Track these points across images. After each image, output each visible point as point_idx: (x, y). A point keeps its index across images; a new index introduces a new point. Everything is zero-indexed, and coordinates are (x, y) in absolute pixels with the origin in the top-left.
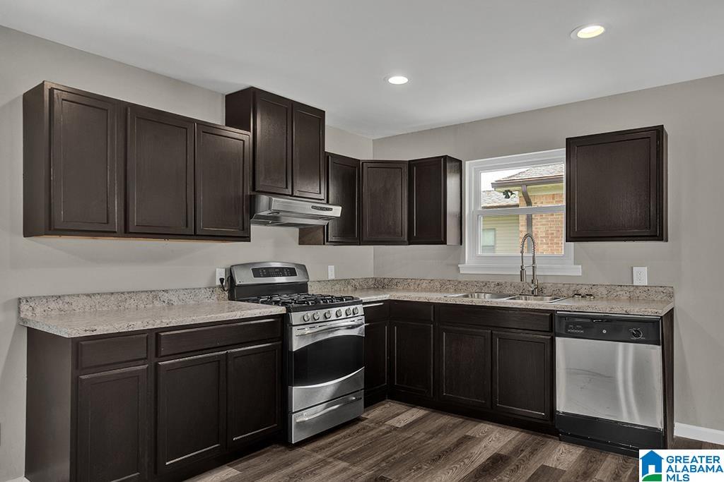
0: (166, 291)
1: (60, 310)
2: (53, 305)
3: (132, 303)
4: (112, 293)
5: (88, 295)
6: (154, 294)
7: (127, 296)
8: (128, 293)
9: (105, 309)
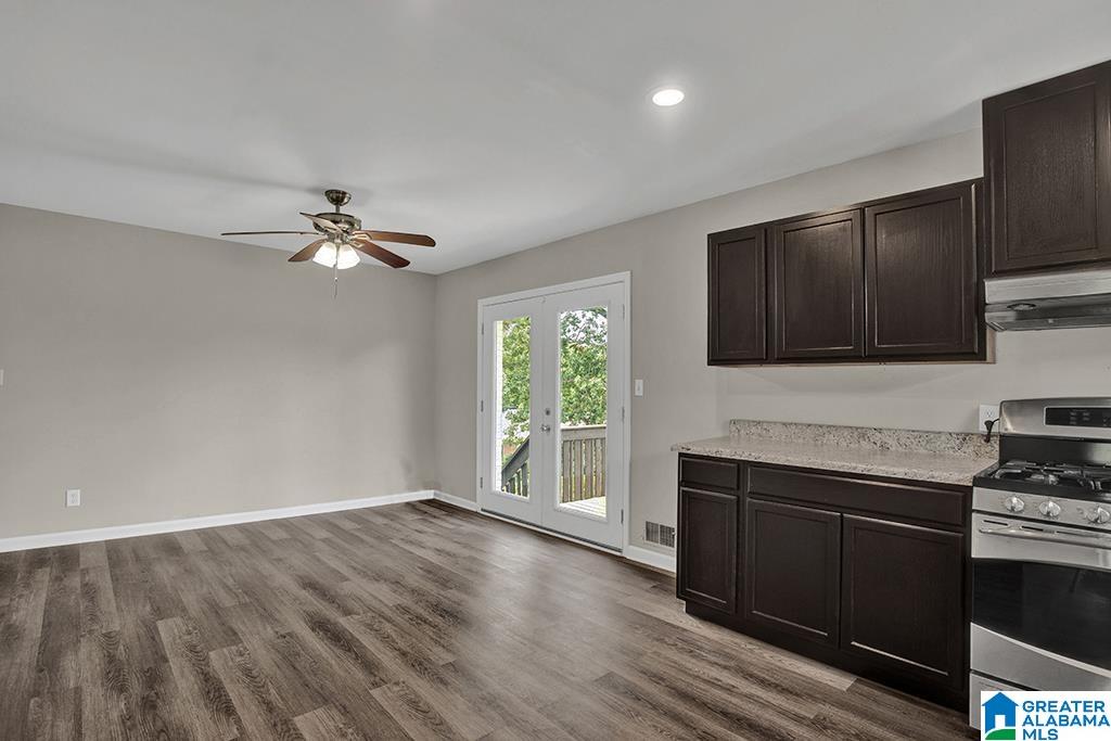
0: (880, 430)
1: (760, 435)
2: (753, 429)
3: (831, 439)
4: (809, 425)
5: (784, 424)
6: (861, 433)
7: (825, 430)
8: (828, 426)
9: (801, 441)
